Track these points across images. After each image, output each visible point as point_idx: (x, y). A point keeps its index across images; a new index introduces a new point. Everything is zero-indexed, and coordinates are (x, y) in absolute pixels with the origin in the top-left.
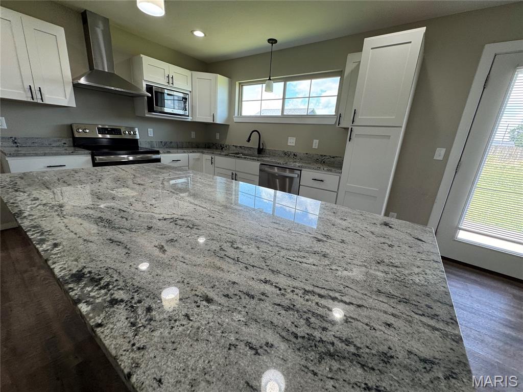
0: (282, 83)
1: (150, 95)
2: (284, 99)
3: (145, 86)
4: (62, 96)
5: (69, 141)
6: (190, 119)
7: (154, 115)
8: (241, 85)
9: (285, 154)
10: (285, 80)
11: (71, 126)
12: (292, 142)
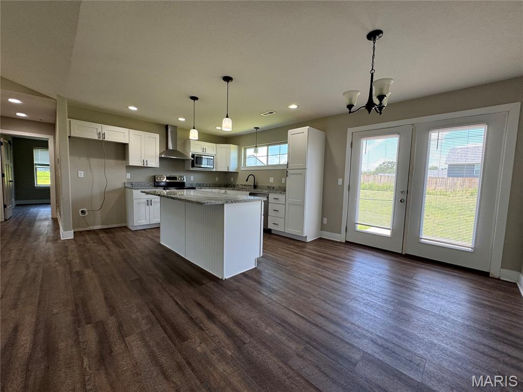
0: (266, 147)
1: (193, 159)
2: (267, 156)
3: (191, 154)
4: (154, 163)
5: (152, 183)
6: (214, 170)
7: (194, 169)
8: (245, 149)
9: (268, 187)
10: (268, 145)
11: (155, 176)
12: (272, 180)
